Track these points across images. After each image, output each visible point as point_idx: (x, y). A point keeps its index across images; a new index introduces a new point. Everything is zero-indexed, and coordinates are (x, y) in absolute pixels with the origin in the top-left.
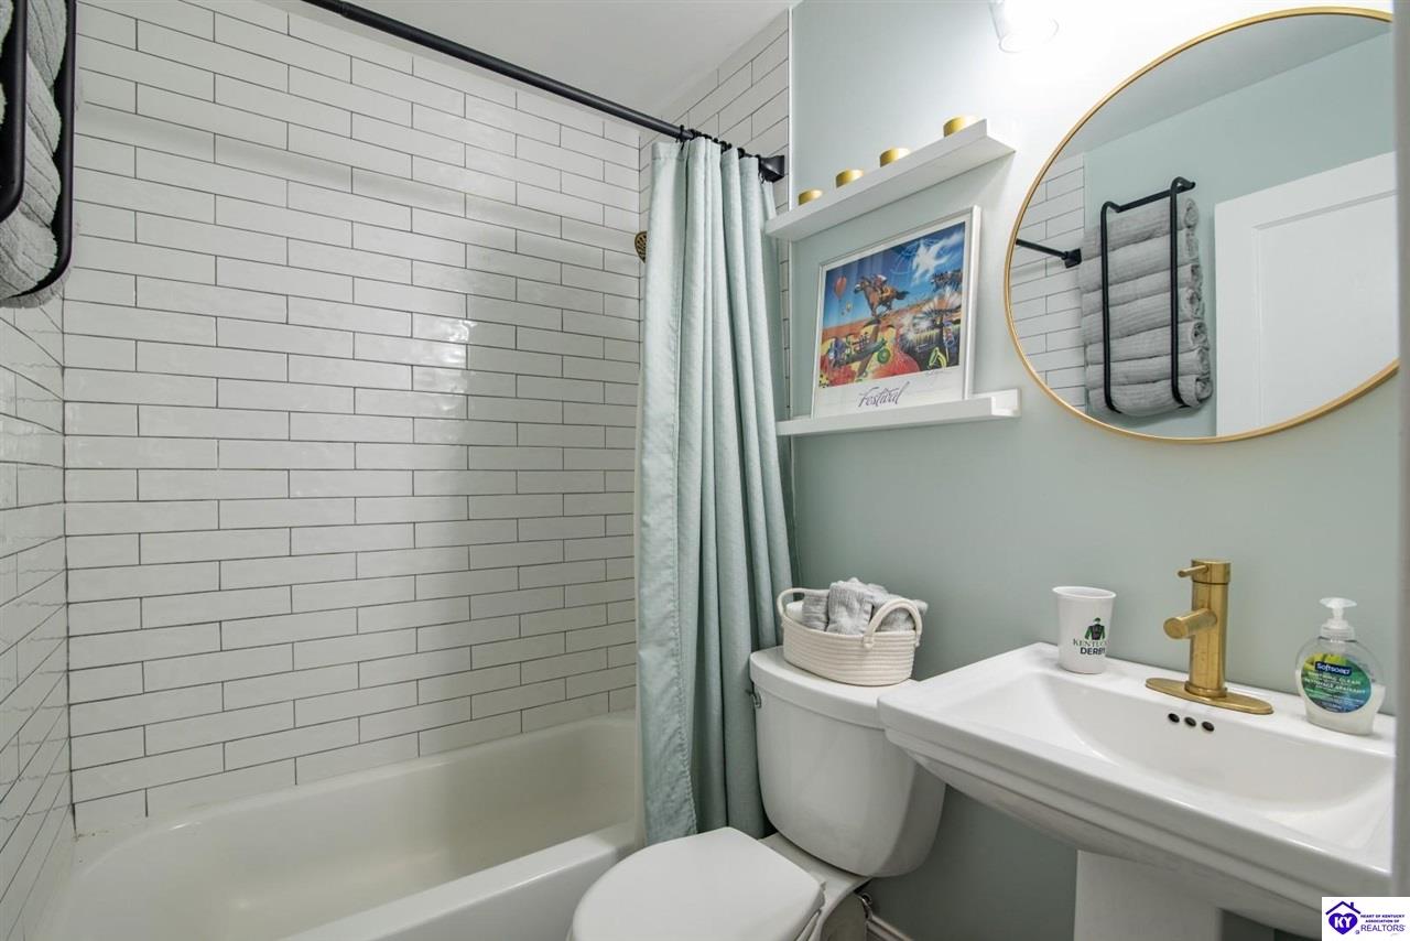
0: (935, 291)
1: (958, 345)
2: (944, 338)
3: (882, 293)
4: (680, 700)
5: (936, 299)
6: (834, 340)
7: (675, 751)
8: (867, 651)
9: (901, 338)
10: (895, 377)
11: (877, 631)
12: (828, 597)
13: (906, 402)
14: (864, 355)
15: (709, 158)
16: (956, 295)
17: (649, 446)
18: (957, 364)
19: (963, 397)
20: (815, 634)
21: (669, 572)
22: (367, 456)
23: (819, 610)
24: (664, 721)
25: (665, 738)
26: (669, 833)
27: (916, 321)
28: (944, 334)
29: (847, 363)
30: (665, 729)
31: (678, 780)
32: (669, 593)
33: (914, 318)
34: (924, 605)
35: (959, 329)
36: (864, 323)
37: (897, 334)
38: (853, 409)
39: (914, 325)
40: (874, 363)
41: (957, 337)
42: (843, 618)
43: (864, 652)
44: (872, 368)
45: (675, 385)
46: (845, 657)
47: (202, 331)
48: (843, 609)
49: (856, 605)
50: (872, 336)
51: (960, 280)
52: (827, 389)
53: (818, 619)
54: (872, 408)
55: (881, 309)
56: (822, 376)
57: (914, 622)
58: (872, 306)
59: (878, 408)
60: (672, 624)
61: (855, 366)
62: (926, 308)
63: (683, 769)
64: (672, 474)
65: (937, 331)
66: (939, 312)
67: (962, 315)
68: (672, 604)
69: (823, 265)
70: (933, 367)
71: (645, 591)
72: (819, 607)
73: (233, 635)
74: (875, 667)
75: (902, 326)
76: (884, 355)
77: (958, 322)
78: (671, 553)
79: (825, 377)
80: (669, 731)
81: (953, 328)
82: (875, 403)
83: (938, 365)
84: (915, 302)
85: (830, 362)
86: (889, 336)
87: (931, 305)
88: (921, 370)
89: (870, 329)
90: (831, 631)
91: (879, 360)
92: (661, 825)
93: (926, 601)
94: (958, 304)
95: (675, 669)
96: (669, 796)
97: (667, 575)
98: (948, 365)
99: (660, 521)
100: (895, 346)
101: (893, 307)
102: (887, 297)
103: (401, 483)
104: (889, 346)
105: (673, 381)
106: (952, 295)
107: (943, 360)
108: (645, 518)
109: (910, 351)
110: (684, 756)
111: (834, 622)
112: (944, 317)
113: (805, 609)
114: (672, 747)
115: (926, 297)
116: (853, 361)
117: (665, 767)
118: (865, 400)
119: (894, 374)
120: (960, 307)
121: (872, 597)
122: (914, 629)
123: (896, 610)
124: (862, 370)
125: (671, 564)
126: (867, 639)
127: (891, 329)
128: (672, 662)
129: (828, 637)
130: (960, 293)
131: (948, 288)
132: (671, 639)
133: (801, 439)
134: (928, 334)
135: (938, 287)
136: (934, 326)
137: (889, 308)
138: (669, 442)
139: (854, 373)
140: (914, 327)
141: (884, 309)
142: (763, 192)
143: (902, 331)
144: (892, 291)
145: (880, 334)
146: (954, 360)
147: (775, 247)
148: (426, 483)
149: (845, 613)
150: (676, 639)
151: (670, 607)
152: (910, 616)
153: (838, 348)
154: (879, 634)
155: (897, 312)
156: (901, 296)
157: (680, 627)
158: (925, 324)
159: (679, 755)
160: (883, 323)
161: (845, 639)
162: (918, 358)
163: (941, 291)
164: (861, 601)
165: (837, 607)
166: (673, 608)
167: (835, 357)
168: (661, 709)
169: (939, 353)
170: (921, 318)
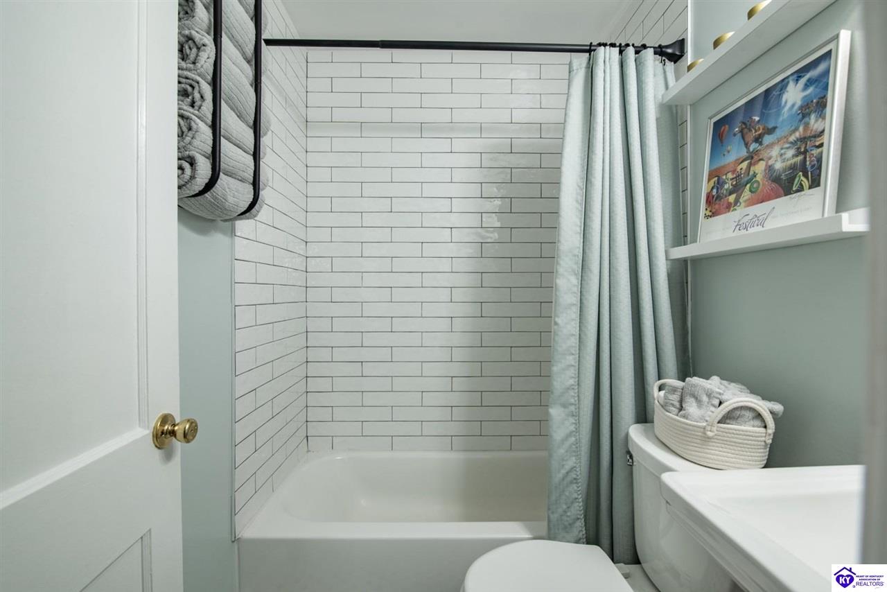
0: (801, 121)
1: (820, 168)
2: (808, 163)
3: (756, 131)
4: (577, 448)
5: (801, 129)
6: (716, 178)
7: (571, 482)
8: (709, 438)
9: (770, 168)
10: (764, 203)
11: (719, 422)
12: (682, 389)
13: (771, 225)
14: (737, 189)
15: (607, 59)
16: (820, 120)
17: (561, 270)
18: (818, 185)
19: (823, 215)
20: (668, 417)
21: (571, 357)
22: (429, 280)
23: (675, 398)
24: (563, 460)
25: (564, 471)
26: (564, 537)
27: (783, 151)
28: (808, 159)
29: (726, 196)
30: (563, 465)
31: (572, 503)
32: (572, 372)
33: (782, 149)
34: (778, 408)
35: (822, 153)
36: (741, 161)
37: (766, 165)
38: (730, 234)
39: (781, 155)
40: (746, 194)
41: (819, 160)
42: (691, 407)
43: (706, 439)
44: (745, 198)
45: (581, 227)
46: (690, 440)
47: (355, 220)
48: (693, 400)
49: (705, 398)
50: (746, 169)
51: (825, 106)
52: (710, 219)
53: (673, 405)
54: (743, 232)
55: (753, 146)
56: (706, 209)
57: (763, 420)
58: (747, 145)
59: (747, 232)
60: (573, 394)
61: (732, 198)
62: (792, 138)
63: (577, 496)
64: (577, 290)
65: (801, 158)
66: (803, 140)
67: (825, 139)
68: (573, 379)
69: (710, 118)
70: (798, 191)
71: (555, 369)
72: (675, 396)
73: (368, 370)
74: (717, 452)
75: (770, 158)
76: (755, 185)
77: (821, 145)
78: (574, 345)
79: (709, 209)
80: (567, 467)
81: (815, 152)
82: (746, 228)
83: (801, 189)
84: (783, 134)
85: (713, 197)
86: (760, 168)
87: (797, 134)
88: (786, 195)
89: (744, 165)
90: (681, 416)
91: (751, 191)
92: (558, 529)
93: (783, 405)
94: (820, 129)
95: (574, 425)
96: (565, 512)
97: (571, 360)
98: (810, 188)
99: (566, 322)
100: (764, 177)
101: (763, 143)
102: (760, 135)
103: (444, 295)
104: (759, 178)
105: (579, 223)
106: (816, 121)
107: (806, 183)
108: (557, 319)
109: (776, 179)
110: (578, 487)
111: (684, 410)
112: (809, 144)
113: (666, 397)
114: (569, 479)
115: (793, 128)
116: (730, 194)
117: (563, 491)
118: (739, 226)
119: (761, 202)
120: (823, 131)
121: (720, 394)
122: (765, 427)
123: (742, 408)
124: (737, 201)
125: (574, 352)
126: (709, 428)
127: (762, 162)
128: (572, 420)
129: (678, 421)
130: (824, 118)
131: (813, 116)
132: (572, 404)
133: (697, 261)
134: (793, 161)
135: (804, 117)
136: (798, 153)
137: (761, 144)
138: (575, 267)
139: (731, 203)
140: (779, 156)
141: (757, 145)
142: (665, 72)
143: (770, 162)
144: (763, 129)
145: (752, 169)
146: (815, 183)
147: (675, 112)
148: (458, 295)
149: (694, 404)
150: (575, 405)
151: (572, 382)
152: (759, 416)
153: (720, 184)
154: (719, 425)
155: (767, 146)
156: (770, 131)
157: (578, 396)
158: (791, 153)
159: (575, 486)
160: (756, 158)
161: (690, 425)
162: (785, 185)
163: (806, 119)
164: (709, 395)
165: (688, 397)
166: (573, 383)
167: (717, 193)
168: (562, 451)
169: (802, 178)
170: (788, 148)
